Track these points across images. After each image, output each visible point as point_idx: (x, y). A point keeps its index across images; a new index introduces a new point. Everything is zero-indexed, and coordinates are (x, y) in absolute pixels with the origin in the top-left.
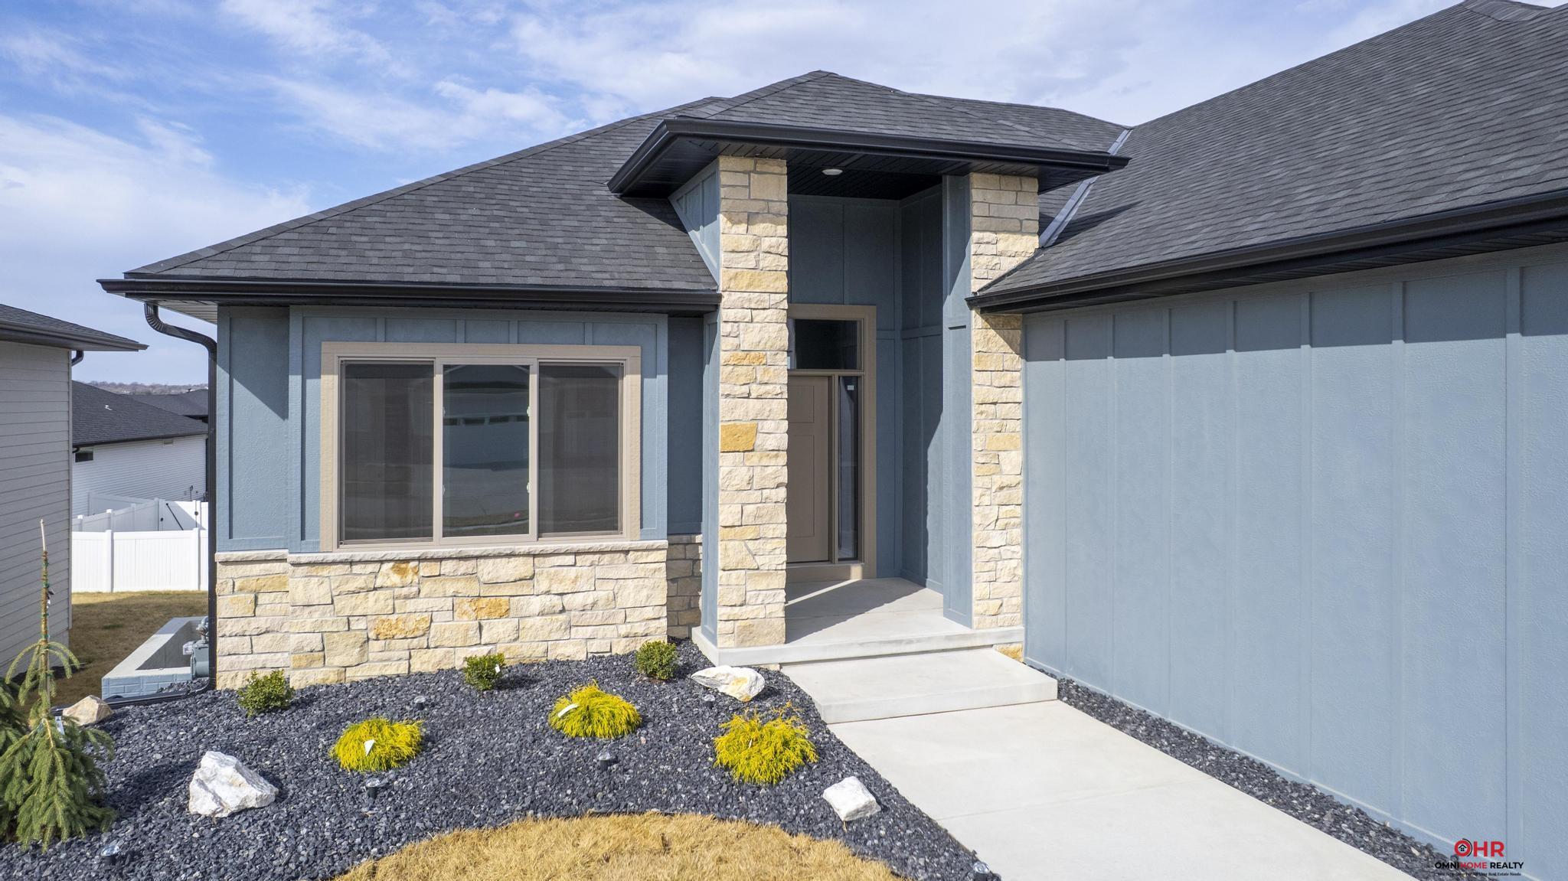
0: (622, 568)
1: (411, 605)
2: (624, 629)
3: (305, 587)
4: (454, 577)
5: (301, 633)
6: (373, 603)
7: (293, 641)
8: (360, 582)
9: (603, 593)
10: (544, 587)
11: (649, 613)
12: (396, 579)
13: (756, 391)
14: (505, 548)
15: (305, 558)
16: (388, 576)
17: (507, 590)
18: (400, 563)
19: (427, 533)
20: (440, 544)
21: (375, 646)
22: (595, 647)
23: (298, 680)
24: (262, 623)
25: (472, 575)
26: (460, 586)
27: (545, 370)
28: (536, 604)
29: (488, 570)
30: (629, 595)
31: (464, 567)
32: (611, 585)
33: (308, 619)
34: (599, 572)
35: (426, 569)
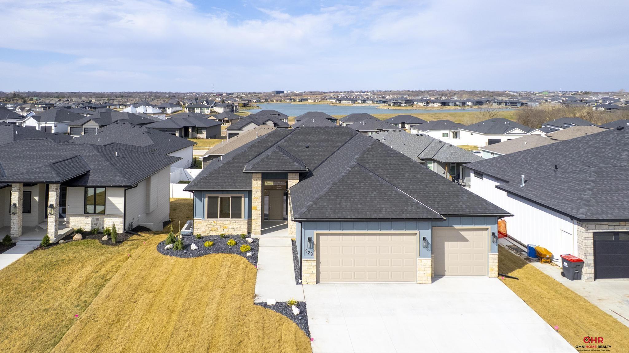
0: (241, 223)
1: (215, 226)
2: (242, 231)
3: (204, 224)
4: (221, 223)
5: (203, 229)
6: (211, 226)
7: (202, 230)
8: (209, 223)
9: (239, 226)
10: (231, 225)
11: (245, 229)
12: (214, 223)
13: (257, 202)
14: (227, 220)
15: (203, 220)
16: (213, 223)
17: (227, 225)
18: (214, 221)
19: (217, 217)
20: (219, 219)
21: (211, 231)
22: (238, 233)
23: (202, 235)
24: (199, 227)
25: (223, 223)
26: (221, 224)
27: (232, 197)
28: (231, 227)
29: (225, 222)
30: (242, 227)
31: (222, 222)
32: (240, 225)
33: (204, 227)
34: (239, 223)
35: (217, 222)
